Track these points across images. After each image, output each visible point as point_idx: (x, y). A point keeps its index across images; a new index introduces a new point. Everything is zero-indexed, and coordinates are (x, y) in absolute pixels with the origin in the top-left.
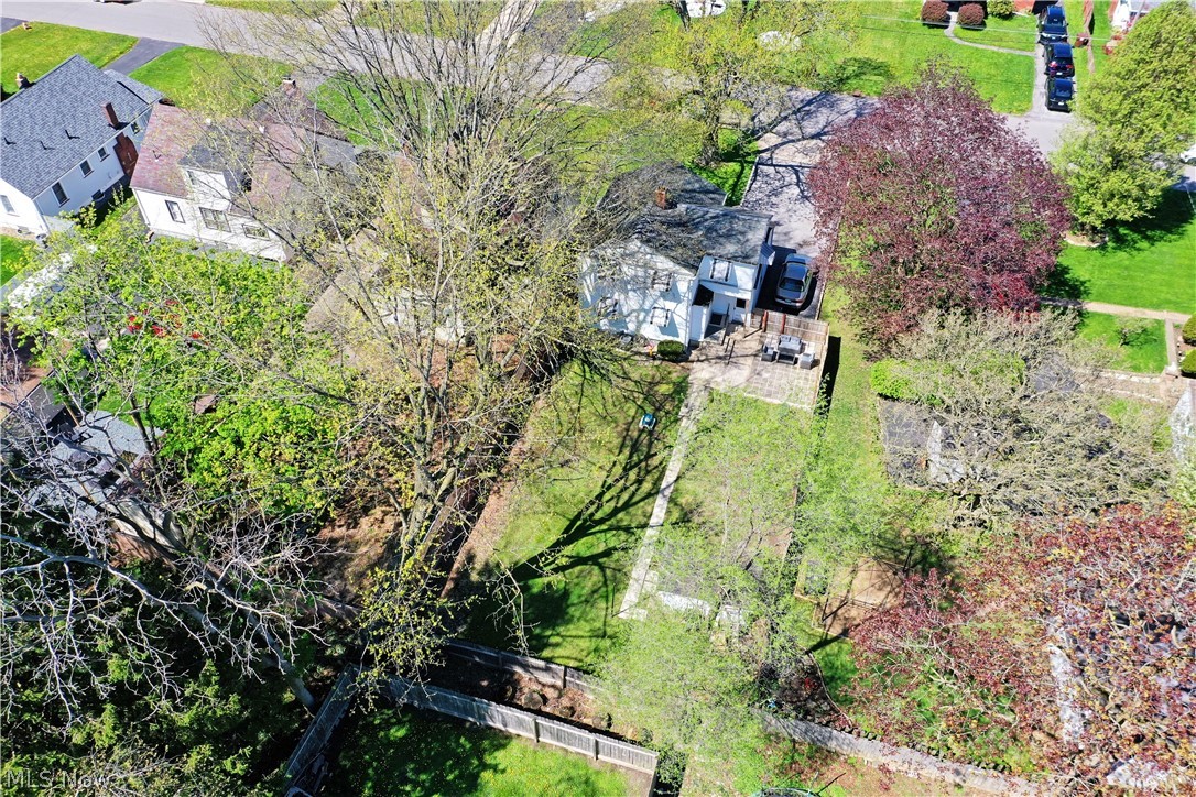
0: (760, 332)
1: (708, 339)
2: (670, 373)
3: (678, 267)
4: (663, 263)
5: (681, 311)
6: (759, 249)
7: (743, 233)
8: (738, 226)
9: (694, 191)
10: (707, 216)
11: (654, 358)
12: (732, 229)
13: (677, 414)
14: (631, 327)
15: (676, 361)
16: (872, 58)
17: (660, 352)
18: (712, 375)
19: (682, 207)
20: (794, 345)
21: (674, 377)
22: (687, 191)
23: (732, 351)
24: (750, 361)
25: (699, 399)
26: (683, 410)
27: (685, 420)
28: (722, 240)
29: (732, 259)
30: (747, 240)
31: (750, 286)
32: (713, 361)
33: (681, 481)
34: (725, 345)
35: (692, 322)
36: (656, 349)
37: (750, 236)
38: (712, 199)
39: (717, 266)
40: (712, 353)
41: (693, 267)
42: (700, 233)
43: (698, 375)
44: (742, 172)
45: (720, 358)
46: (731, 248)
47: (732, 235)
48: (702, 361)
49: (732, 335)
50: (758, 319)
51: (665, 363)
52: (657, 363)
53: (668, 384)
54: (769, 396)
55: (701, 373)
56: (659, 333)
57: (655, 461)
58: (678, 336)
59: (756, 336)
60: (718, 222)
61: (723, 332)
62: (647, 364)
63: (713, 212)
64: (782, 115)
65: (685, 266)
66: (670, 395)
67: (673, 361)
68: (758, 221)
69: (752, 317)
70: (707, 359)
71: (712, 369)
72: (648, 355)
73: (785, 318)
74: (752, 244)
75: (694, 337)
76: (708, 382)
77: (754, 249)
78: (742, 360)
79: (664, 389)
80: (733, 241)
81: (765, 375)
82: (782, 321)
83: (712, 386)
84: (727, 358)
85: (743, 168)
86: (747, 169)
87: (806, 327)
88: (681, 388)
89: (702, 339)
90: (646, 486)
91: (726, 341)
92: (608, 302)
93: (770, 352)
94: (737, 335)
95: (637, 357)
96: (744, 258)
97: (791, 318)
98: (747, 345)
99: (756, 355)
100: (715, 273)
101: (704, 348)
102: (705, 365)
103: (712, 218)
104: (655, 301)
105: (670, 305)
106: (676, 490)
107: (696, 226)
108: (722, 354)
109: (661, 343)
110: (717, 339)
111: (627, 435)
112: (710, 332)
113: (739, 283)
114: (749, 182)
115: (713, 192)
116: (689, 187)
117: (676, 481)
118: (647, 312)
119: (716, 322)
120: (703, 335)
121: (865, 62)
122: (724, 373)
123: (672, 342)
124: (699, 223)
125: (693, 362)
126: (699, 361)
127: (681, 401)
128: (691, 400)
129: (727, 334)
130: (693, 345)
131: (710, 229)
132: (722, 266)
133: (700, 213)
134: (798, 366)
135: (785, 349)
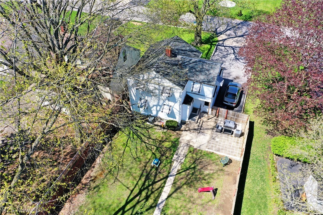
0: (215, 118)
1: (190, 120)
2: (170, 136)
3: (174, 85)
4: (167, 83)
5: (177, 107)
6: (216, 78)
7: (208, 70)
8: (206, 67)
9: (186, 50)
10: (191, 62)
11: (164, 128)
12: (203, 68)
13: (172, 158)
14: (154, 113)
15: (174, 130)
16: (263, 10)
17: (166, 125)
18: (191, 138)
19: (179, 57)
20: (232, 125)
21: (173, 138)
22: (182, 50)
23: (201, 126)
24: (210, 132)
25: (184, 151)
26: (175, 156)
27: (175, 162)
28: (197, 73)
29: (202, 82)
30: (210, 74)
31: (211, 96)
32: (192, 131)
33: (170, 199)
34: (198, 123)
35: (182, 112)
36: (165, 124)
37: (211, 71)
38: (194, 55)
39: (195, 86)
40: (192, 127)
41: (182, 85)
42: (187, 69)
43: (184, 138)
44: (211, 48)
45: (195, 129)
46: (202, 77)
47: (203, 71)
48: (187, 131)
49: (202, 118)
50: (214, 111)
51: (169, 131)
52: (165, 130)
53: (169, 142)
54: (218, 151)
55: (186, 137)
56: (167, 116)
57: (157, 186)
58: (176, 118)
59: (213, 119)
60: (196, 64)
61: (198, 117)
62: (160, 131)
63: (194, 60)
64: (228, 28)
65: (178, 85)
66: (169, 148)
67: (173, 130)
68: (216, 65)
69: (212, 110)
70: (189, 130)
71: (191, 135)
72: (161, 126)
73: (227, 112)
74: (212, 76)
75: (183, 118)
76: (189, 141)
77: (213, 78)
78: (206, 131)
79: (167, 144)
80: (203, 74)
81: (217, 139)
82: (226, 113)
83: (191, 144)
84: (199, 130)
85: (211, 47)
86: (213, 47)
87: (238, 116)
88: (175, 145)
89: (187, 120)
90: (151, 201)
91: (199, 121)
92: (142, 101)
93: (220, 128)
94: (204, 119)
95: (156, 127)
96: (208, 82)
97: (231, 112)
98: (209, 123)
99: (213, 129)
100: (194, 89)
101: (188, 124)
102: (188, 133)
103: (194, 62)
104: (164, 101)
105: (171, 104)
106: (166, 205)
107: (185, 66)
108: (196, 128)
109: (167, 122)
110: (194, 120)
111: (145, 169)
112: (191, 117)
113: (206, 94)
114: (214, 52)
115: (195, 52)
116: (184, 49)
117: (166, 199)
118: (161, 106)
119: (195, 112)
120: (187, 119)
121: (261, 11)
122: (197, 137)
123: (172, 121)
124: (187, 65)
125: (182, 131)
126: (185, 130)
127: (174, 151)
128: (180, 151)
129: (200, 118)
130: (183, 123)
131: (192, 68)
132: (197, 86)
133: (188, 60)
134: (233, 135)
135: (227, 127)
